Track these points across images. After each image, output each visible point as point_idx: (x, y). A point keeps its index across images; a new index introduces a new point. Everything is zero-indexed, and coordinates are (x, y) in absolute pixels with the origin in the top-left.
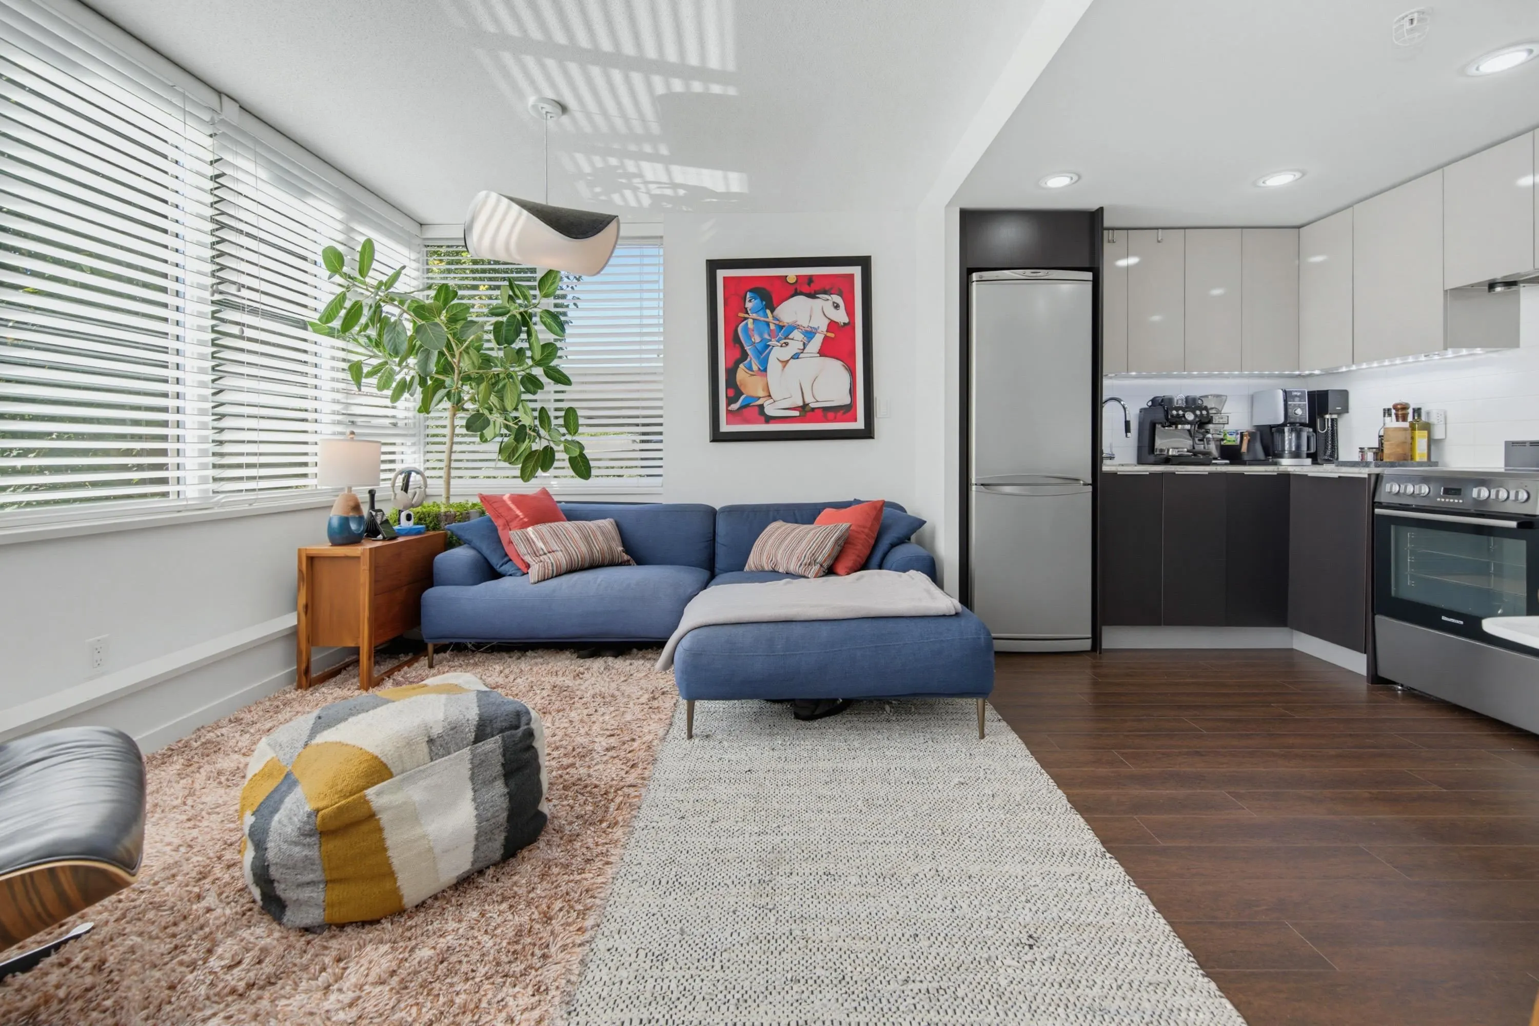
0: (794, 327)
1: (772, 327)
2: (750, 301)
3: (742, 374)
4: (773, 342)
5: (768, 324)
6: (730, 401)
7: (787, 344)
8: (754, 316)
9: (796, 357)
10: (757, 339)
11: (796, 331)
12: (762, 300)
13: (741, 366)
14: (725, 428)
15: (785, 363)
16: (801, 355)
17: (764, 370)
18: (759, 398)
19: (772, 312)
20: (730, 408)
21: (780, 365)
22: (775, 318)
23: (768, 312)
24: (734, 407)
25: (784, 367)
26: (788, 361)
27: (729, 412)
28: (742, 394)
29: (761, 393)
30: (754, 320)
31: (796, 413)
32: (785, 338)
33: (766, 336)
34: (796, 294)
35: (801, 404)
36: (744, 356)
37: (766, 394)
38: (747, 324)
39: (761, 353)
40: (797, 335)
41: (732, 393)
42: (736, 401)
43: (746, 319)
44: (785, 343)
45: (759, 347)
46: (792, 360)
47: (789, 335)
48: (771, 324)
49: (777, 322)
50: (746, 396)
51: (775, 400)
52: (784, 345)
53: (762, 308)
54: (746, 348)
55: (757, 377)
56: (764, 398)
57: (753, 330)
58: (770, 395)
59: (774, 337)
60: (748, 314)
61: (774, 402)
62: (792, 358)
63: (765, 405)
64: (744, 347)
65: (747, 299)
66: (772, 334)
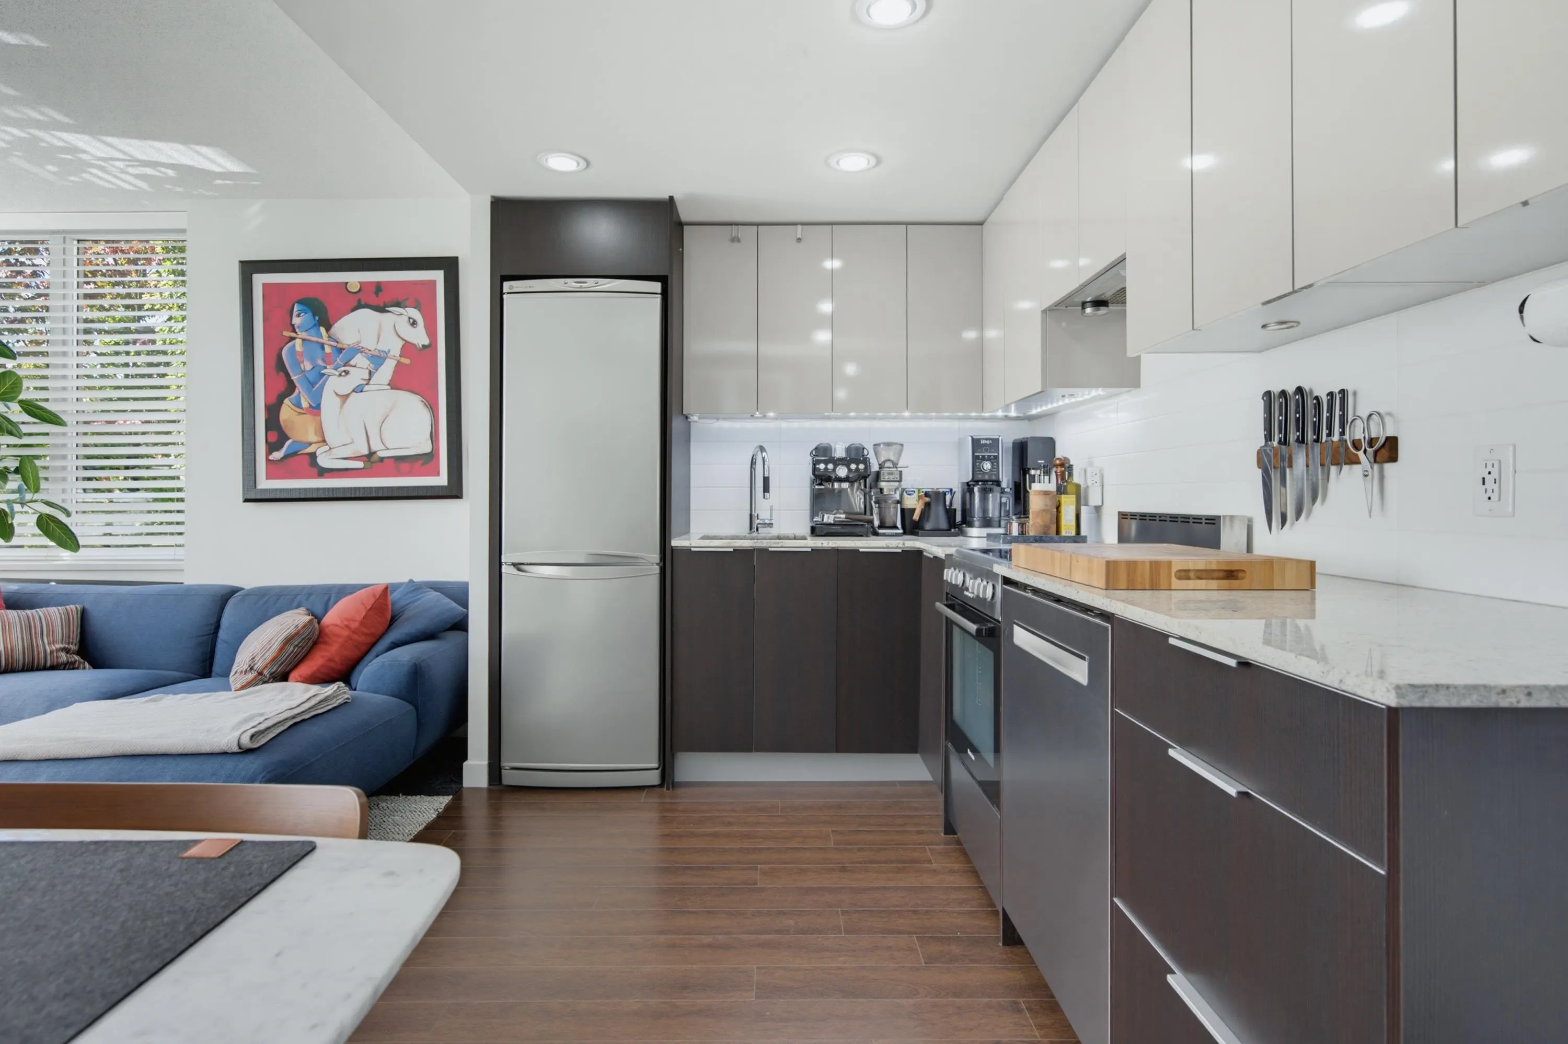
0: (354, 350)
1: (328, 349)
2: (298, 315)
3: (287, 412)
4: (329, 370)
5: (322, 346)
6: (272, 447)
7: (347, 373)
8: (304, 335)
9: (359, 389)
10: (307, 366)
11: (359, 355)
12: (314, 315)
13: (287, 401)
14: (264, 483)
15: (345, 398)
16: (366, 388)
17: (315, 409)
18: (310, 444)
19: (328, 330)
20: (271, 458)
21: (338, 400)
22: (331, 338)
23: (322, 330)
24: (277, 455)
25: (344, 403)
26: (347, 396)
27: (268, 460)
28: (288, 439)
29: (313, 438)
30: (304, 340)
31: (360, 465)
32: (344, 366)
33: (320, 363)
35: (366, 452)
36: (291, 388)
37: (320, 439)
38: (294, 346)
39: (312, 385)
40: (359, 360)
41: (273, 440)
42: (278, 449)
43: (294, 339)
44: (345, 371)
45: (311, 377)
46: (354, 393)
47: (350, 360)
48: (326, 346)
49: (335, 344)
50: (294, 441)
51: (331, 447)
52: (343, 374)
53: (315, 325)
54: (294, 378)
55: (308, 417)
56: (316, 446)
57: (302, 354)
58: (324, 441)
59: (330, 364)
60: (296, 333)
61: (330, 449)
62: (353, 391)
63: (318, 454)
64: (290, 377)
65: (295, 313)
66: (327, 360)
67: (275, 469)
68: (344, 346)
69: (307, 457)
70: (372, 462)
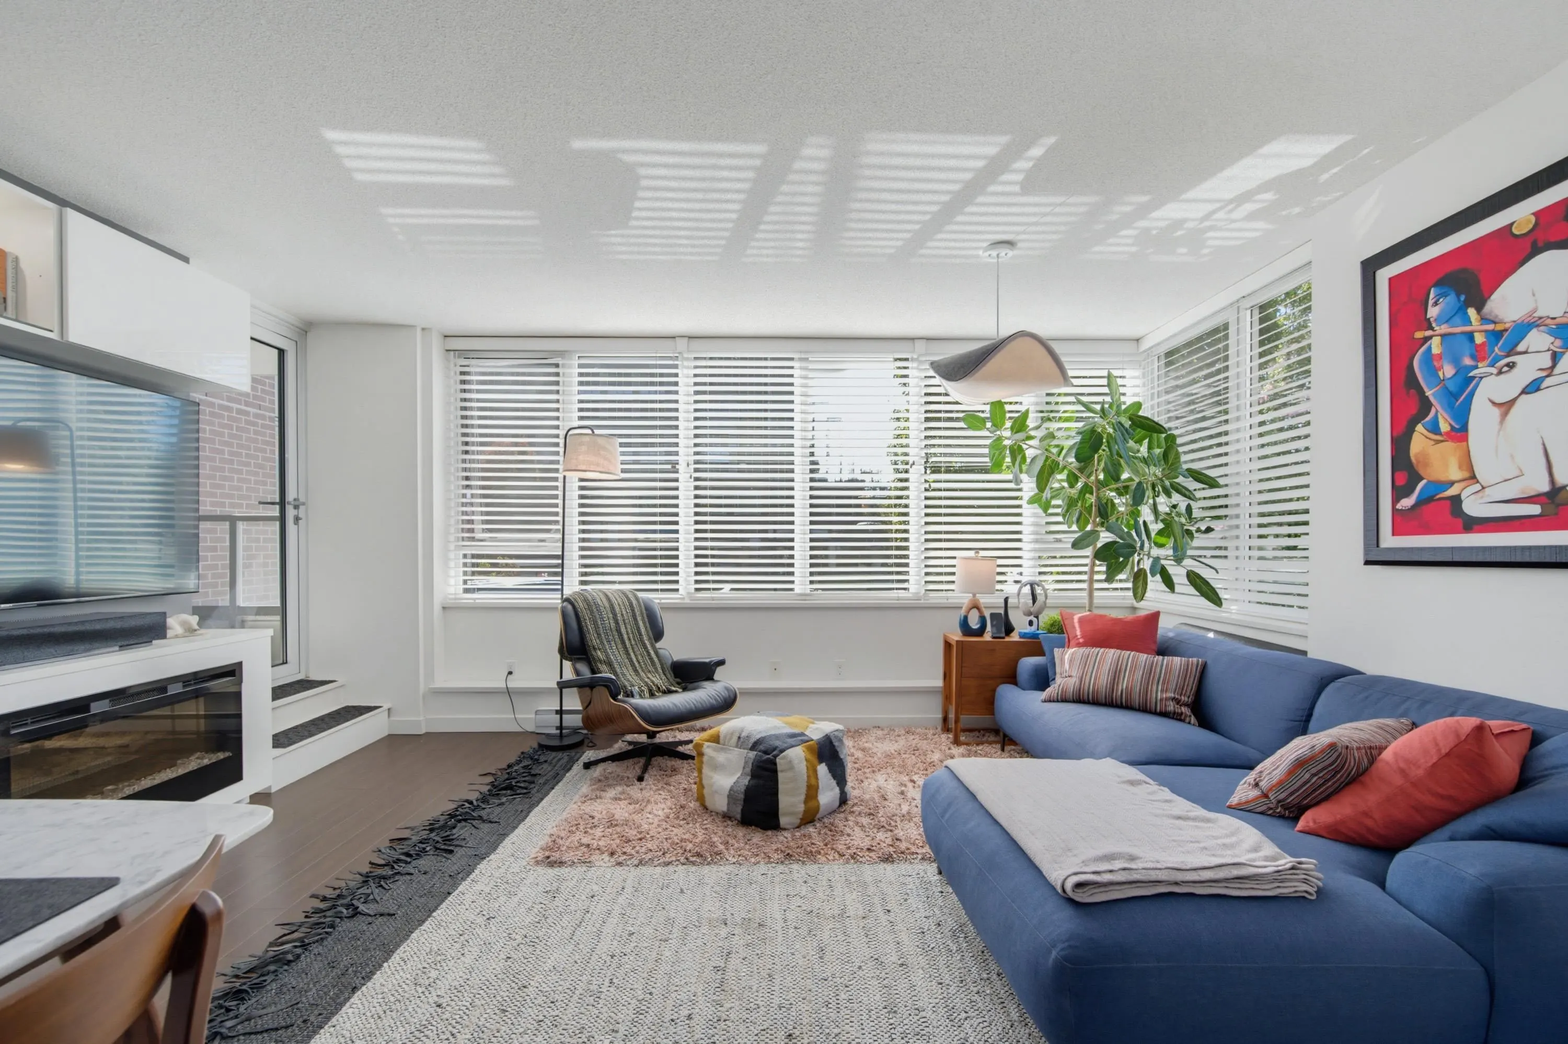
0: (1525, 327)
1: (1479, 339)
2: (1436, 304)
3: (1420, 442)
4: (1483, 369)
5: (1470, 336)
6: (1399, 493)
7: (1511, 366)
8: (1444, 329)
9: (1533, 387)
10: (1448, 371)
11: (1534, 332)
12: (1458, 296)
13: (1419, 428)
14: (1389, 541)
15: (1507, 407)
16: (1548, 382)
18: (1452, 483)
19: (1479, 310)
20: (1399, 506)
21: (1496, 412)
22: (1484, 320)
23: (1472, 312)
24: (1406, 503)
25: (1505, 415)
26: (1512, 402)
27: (1395, 511)
28: (1422, 479)
29: (1454, 473)
30: (1443, 336)
31: (1535, 509)
32: (1508, 356)
33: (1468, 361)
34: (1536, 250)
35: (1545, 487)
36: (1426, 405)
37: (1466, 474)
38: (1430, 348)
39: (1456, 396)
40: (1538, 340)
41: (1401, 481)
42: (1407, 494)
43: (1430, 338)
44: (1507, 365)
45: (1452, 386)
46: (1524, 396)
47: (1517, 345)
48: (1476, 335)
49: (1490, 327)
50: (1429, 482)
51: (1484, 484)
52: (1506, 369)
53: (1460, 309)
54: (1429, 393)
55: (1449, 445)
56: (1463, 484)
57: (1440, 357)
58: (1473, 478)
59: (1483, 359)
60: (1432, 329)
61: (1483, 488)
62: (1524, 392)
63: (1463, 497)
64: (1424, 392)
65: (1431, 302)
66: (1479, 354)
67: (1402, 523)
68: (1507, 325)
69: (1448, 502)
70: (1558, 505)
